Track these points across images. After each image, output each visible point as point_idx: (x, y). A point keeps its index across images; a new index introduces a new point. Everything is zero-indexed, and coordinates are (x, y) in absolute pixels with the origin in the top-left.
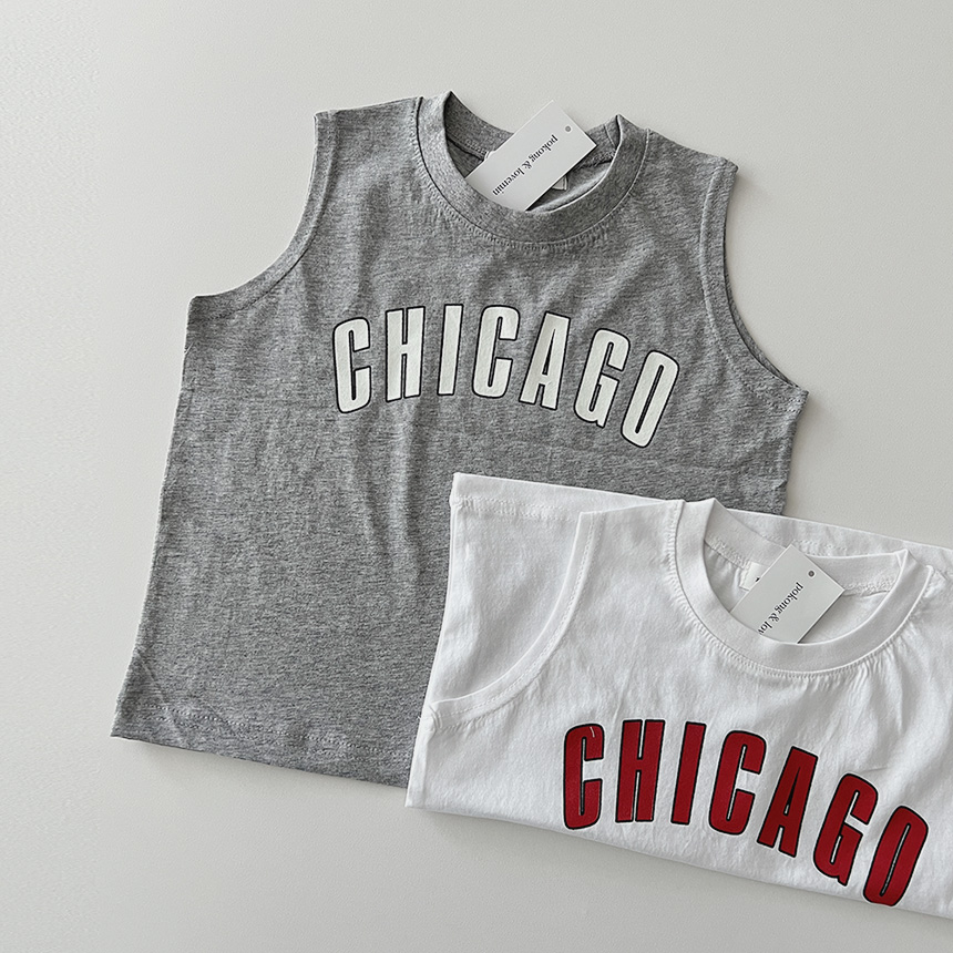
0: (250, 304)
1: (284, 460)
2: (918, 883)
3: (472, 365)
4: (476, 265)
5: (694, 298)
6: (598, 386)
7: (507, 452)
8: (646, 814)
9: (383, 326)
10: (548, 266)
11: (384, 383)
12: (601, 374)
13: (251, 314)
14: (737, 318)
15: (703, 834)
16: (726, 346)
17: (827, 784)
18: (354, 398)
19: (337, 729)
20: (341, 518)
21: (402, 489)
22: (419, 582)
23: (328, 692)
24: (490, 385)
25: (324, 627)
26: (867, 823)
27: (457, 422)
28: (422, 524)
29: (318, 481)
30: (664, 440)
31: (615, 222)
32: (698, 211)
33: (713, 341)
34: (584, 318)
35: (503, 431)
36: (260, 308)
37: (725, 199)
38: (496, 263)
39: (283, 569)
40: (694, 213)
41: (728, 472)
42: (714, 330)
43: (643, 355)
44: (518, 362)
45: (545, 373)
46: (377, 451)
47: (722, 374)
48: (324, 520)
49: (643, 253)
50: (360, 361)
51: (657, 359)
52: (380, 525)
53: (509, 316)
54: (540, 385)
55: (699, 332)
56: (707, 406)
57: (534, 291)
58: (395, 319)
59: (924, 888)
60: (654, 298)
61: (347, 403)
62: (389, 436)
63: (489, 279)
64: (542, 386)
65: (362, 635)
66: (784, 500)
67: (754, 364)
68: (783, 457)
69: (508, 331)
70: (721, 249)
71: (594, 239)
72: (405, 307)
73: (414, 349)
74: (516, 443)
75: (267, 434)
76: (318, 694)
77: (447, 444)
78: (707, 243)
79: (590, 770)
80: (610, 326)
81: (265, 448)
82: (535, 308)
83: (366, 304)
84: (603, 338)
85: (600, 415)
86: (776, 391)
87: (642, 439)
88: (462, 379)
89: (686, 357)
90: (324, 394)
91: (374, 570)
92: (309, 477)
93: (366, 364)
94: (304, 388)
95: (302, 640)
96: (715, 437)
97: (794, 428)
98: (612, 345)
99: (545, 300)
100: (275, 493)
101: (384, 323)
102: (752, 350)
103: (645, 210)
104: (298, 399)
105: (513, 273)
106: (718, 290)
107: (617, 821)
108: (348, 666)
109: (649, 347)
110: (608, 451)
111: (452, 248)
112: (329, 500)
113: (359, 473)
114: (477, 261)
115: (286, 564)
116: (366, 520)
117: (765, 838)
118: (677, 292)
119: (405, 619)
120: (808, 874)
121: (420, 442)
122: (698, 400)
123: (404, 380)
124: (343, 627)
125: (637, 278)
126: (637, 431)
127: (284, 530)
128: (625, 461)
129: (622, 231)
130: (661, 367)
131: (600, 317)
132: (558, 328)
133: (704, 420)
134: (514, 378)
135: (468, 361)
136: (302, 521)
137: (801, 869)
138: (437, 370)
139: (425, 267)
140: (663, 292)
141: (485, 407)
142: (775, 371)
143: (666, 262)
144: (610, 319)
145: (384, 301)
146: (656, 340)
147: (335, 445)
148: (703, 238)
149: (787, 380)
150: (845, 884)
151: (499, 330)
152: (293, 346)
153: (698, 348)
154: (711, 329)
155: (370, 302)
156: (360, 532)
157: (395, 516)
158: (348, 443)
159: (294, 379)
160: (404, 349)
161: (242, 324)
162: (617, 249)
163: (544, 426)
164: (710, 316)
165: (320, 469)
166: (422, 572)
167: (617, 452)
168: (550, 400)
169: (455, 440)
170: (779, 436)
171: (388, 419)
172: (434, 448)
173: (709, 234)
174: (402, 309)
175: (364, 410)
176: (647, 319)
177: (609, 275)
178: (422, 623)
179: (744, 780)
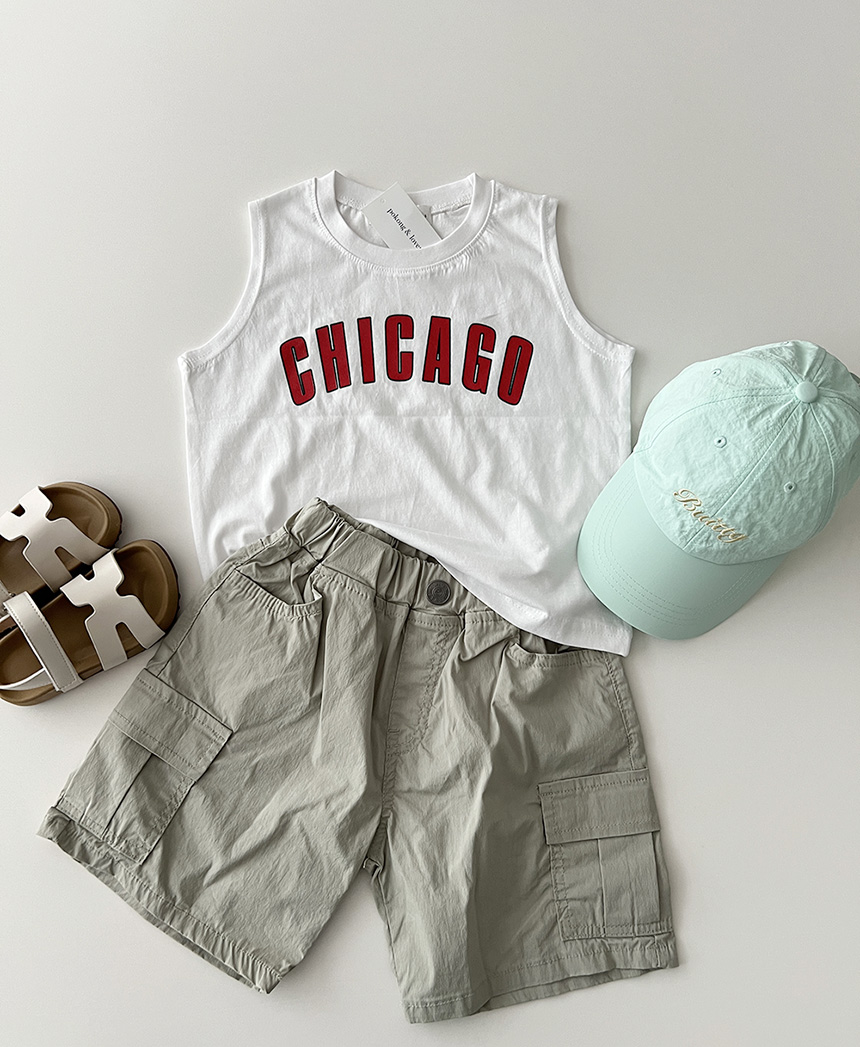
17: (461, 333)
26: (493, 352)
79: (302, 366)
107: (328, 392)
179: (404, 345)
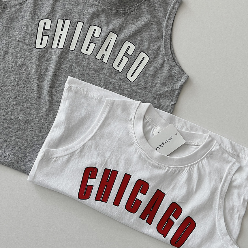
0: (14, 6)
1: (13, 59)
2: (188, 242)
3: (82, 43)
4: (91, 11)
5: (159, 38)
6: (122, 59)
7: (87, 73)
8: (105, 200)
9: (56, 23)
10: (114, 16)
11: (52, 42)
12: (124, 55)
13: (13, 9)
14: (172, 47)
15: (122, 210)
16: (167, 56)
17: (167, 203)
18: (41, 44)
19: (10, 151)
20: (27, 82)
21: (50, 77)
22: (48, 109)
23: (10, 138)
24: (87, 50)
25: (14, 117)
26: (177, 219)
27: (73, 60)
28: (54, 90)
29: (23, 69)
30: (139, 81)
31: (139, 7)
32: (167, 10)
33: (162, 53)
34: (122, 36)
35: (88, 66)
36: (17, 8)
37: (177, 8)
38: (98, 11)
39: (5, 95)
40: (166, 10)
41: (157, 96)
42: (163, 50)
43: (138, 53)
44: (98, 45)
45: (106, 51)
46: (44, 63)
47: (163, 64)
48: (22, 82)
49: (146, 20)
50: (46, 33)
51: (143, 55)
52: (40, 88)
53: (98, 30)
54: (103, 54)
55: (159, 49)
56: (156, 73)
57: (108, 23)
58: (61, 22)
59: (190, 244)
60: (146, 35)
61: (38, 45)
62: (50, 59)
63: (94, 16)
64: (104, 55)
65: (26, 122)
66: (174, 109)
67: (174, 63)
68: (176, 95)
69: (97, 35)
70: (172, 24)
71: (131, 11)
72: (65, 19)
73: (64, 33)
74: (91, 71)
75: (10, 50)
76: (7, 138)
77: (68, 66)
78: (167, 21)
79: (90, 182)
80: (130, 40)
81: (8, 54)
82: (107, 29)
83: (52, 15)
84: (127, 44)
85: (120, 69)
86: (179, 73)
87: (132, 79)
88: (78, 47)
89: (152, 56)
90: (32, 41)
91: (34, 102)
92: (20, 67)
93: (48, 34)
94: (25, 37)
95: (5, 119)
96: (156, 84)
97: (182, 87)
98: (129, 47)
99: (111, 27)
100: (8, 70)
101: (56, 22)
102: (174, 59)
103: (150, 6)
104: (22, 40)
105: (103, 16)
106: (168, 37)
107: (95, 200)
108: (19, 131)
109: (141, 50)
110: (120, 81)
111: (84, 4)
112: (25, 76)
113: (37, 69)
114: (92, 9)
115: (6, 93)
116: (36, 85)
117: (142, 217)
118: (154, 35)
119: (41, 120)
120: (153, 232)
121: (59, 64)
122: (153, 71)
123: (59, 42)
124: (20, 118)
125: (142, 27)
126: (131, 76)
127: (8, 82)
128: (125, 85)
129: (141, 11)
130: (144, 58)
131: (127, 37)
132: (113, 37)
133: (154, 78)
134: (95, 50)
135: (81, 41)
136: (14, 80)
137: (152, 230)
138: (70, 42)
139: (74, 8)
140: (150, 33)
141: (83, 57)
142: (180, 67)
143: (153, 24)
144: (130, 38)
145: (58, 15)
146: (144, 49)
147: (31, 58)
148: (166, 19)
149: (183, 71)
150: (165, 237)
151: (94, 33)
152: (25, 23)
153: (157, 54)
154: (162, 49)
155: (53, 15)
156: (33, 88)
157: (46, 86)
158: (36, 58)
159: (23, 34)
160: (61, 32)
161: (10, 12)
162: (138, 16)
163: (101, 68)
164: (163, 45)
165: (24, 65)
166: (50, 106)
167: (123, 82)
168: (105, 60)
169: (71, 66)
170: (176, 88)
171: (51, 54)
172: (64, 67)
173: (169, 18)
174: (64, 19)
175: (43, 49)
176: (143, 41)
177: (133, 24)
178: (47, 122)
179: (140, 196)
